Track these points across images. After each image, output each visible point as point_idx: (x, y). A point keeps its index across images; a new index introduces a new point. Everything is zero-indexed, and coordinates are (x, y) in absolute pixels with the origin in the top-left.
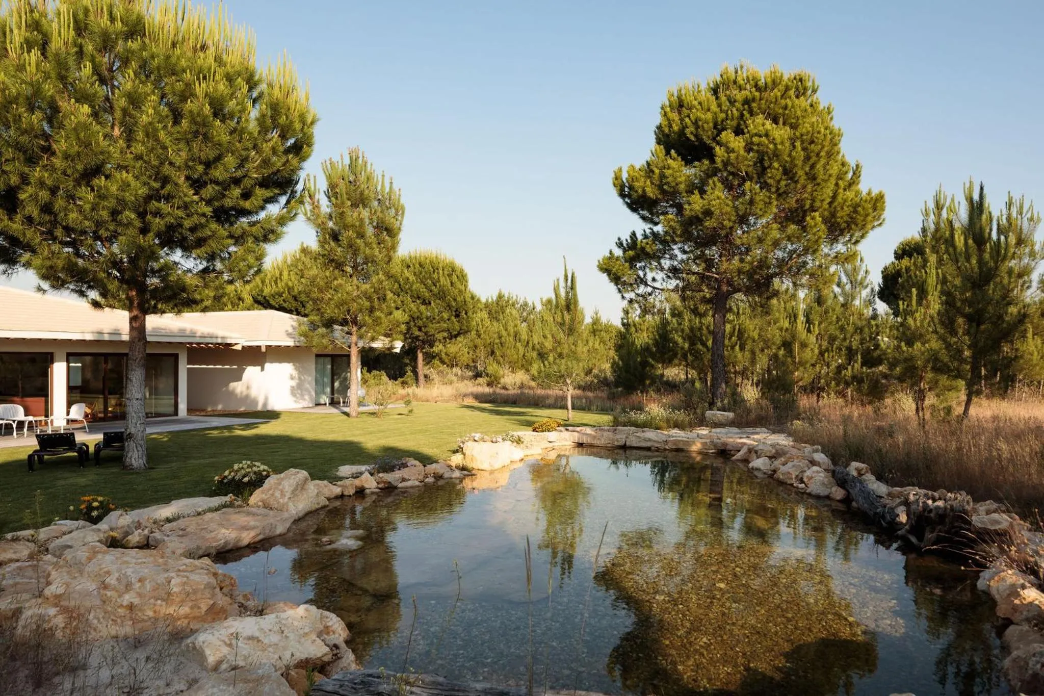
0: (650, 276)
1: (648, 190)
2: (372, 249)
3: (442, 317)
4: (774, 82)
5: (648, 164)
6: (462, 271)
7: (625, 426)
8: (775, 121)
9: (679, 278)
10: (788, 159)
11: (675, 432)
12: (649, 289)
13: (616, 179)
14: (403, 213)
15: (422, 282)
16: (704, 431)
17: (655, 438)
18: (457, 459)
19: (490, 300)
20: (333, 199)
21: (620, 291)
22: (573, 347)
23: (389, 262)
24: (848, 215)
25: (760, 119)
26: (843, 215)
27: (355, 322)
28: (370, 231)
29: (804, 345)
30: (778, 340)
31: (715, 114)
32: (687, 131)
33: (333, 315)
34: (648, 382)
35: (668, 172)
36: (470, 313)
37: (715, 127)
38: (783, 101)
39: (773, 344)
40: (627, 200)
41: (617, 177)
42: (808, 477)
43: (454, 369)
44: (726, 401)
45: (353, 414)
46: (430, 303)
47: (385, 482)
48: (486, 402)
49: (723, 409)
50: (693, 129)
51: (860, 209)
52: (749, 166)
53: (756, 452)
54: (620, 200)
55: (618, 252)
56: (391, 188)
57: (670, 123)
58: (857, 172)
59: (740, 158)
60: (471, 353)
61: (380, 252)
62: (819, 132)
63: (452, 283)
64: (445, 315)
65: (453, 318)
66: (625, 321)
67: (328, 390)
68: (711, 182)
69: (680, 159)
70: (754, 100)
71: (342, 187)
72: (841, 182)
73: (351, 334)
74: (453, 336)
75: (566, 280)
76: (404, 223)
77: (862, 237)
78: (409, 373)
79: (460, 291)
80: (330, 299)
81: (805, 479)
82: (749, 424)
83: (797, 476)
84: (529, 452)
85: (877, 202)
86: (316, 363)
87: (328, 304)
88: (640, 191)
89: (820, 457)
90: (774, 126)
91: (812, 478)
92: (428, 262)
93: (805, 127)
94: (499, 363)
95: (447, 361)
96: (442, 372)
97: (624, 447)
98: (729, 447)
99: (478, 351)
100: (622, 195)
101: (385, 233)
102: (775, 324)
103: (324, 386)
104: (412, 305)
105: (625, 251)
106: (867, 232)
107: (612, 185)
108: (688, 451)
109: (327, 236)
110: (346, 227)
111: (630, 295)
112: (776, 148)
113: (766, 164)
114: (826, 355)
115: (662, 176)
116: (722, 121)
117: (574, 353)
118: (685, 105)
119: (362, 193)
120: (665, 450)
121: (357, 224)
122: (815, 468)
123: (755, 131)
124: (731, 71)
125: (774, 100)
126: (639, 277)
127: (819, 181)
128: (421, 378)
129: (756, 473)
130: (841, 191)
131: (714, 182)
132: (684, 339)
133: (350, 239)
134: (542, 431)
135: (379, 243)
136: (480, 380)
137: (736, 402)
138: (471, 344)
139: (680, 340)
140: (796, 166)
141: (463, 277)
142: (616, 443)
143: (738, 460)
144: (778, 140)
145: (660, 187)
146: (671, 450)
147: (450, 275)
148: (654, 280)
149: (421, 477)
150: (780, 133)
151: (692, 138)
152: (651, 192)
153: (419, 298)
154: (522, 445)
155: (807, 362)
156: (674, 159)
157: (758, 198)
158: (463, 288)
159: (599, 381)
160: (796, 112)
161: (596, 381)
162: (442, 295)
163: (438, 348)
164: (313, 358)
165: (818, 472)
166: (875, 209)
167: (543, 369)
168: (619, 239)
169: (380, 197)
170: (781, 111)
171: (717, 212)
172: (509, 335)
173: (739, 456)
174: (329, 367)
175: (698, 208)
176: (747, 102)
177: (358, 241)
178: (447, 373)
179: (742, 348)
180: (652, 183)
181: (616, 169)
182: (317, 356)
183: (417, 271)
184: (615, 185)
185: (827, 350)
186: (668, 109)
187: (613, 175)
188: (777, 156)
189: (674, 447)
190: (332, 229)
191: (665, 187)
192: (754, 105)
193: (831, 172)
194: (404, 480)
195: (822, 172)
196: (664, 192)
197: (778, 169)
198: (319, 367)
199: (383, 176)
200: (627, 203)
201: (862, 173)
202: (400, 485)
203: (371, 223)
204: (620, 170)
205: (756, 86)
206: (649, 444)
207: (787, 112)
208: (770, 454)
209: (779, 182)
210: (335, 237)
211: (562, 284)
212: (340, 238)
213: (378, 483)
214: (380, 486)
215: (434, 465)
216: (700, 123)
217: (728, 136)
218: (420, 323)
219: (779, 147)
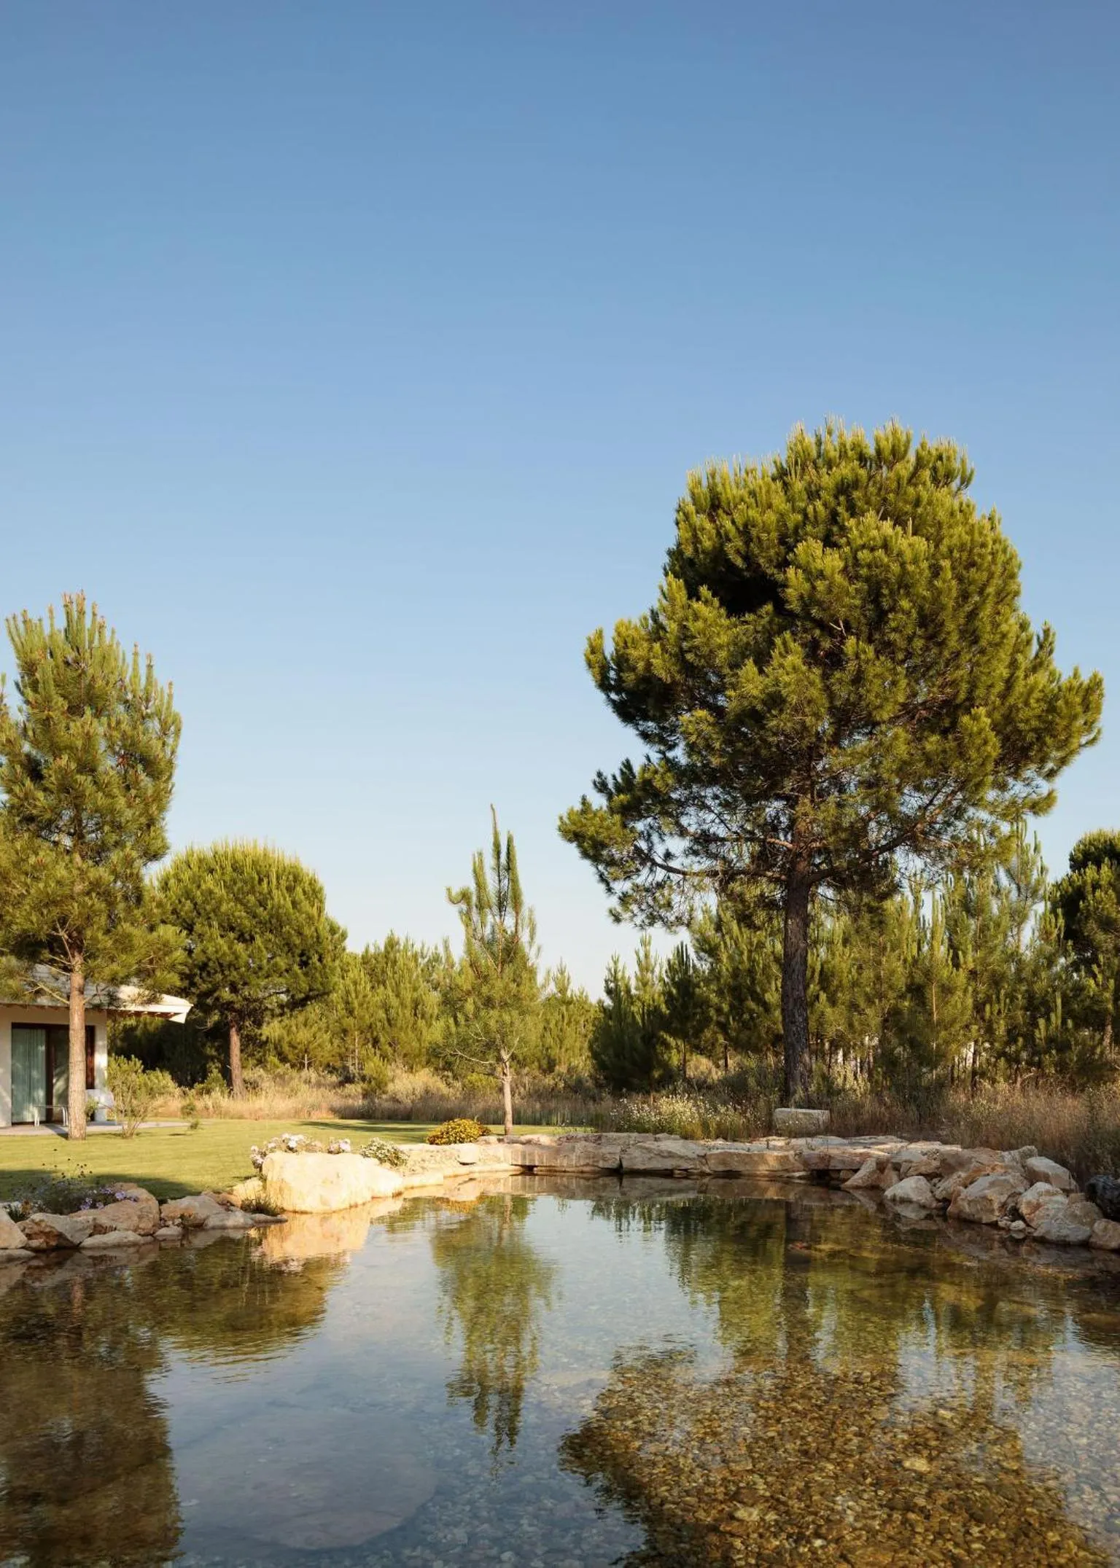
0: (659, 850)
1: (656, 662)
2: (109, 795)
3: (276, 965)
4: (894, 452)
5: (654, 615)
6: (312, 882)
7: (619, 1130)
8: (899, 521)
9: (715, 856)
10: (927, 594)
11: (720, 1145)
12: (660, 874)
13: (593, 652)
14: (178, 731)
15: (237, 900)
16: (778, 1142)
17: (683, 1152)
18: (247, 1191)
19: (372, 950)
20: (29, 691)
21: (603, 879)
22: (513, 986)
23: (149, 826)
24: (1039, 717)
25: (870, 518)
26: (1029, 715)
27: (77, 945)
28: (108, 764)
29: (947, 990)
30: (901, 982)
31: (782, 515)
32: (729, 547)
33: (27, 926)
34: (656, 1074)
35: (694, 627)
36: (328, 960)
37: (782, 541)
38: (911, 490)
39: (891, 987)
40: (613, 696)
41: (594, 649)
42: (1029, 1203)
43: (305, 1073)
44: (813, 1088)
45: (75, 1133)
46: (252, 938)
47: (47, 1234)
48: (352, 1118)
49: (809, 1104)
50: (739, 543)
51: (1060, 703)
52: (852, 607)
53: (897, 1167)
54: (601, 696)
55: (599, 802)
56: (149, 677)
57: (695, 535)
58: (1046, 644)
59: (835, 590)
60: (336, 1042)
61: (130, 806)
62: (983, 545)
63: (294, 904)
64: (282, 962)
65: (296, 968)
66: (612, 985)
67: (41, 1094)
68: (778, 641)
69: (716, 602)
70: (856, 484)
71: (47, 669)
72: (1020, 657)
73: (70, 971)
74: (297, 1004)
75: (498, 853)
76: (179, 751)
77: (1063, 761)
78: (215, 1073)
79: (310, 918)
80: (21, 896)
81: (1024, 1210)
82: (860, 1131)
83: (1003, 1205)
84: (416, 1181)
85: (1089, 695)
86: (13, 1041)
87: (17, 904)
88: (641, 665)
89: (1041, 1164)
90: (899, 528)
91: (1038, 1206)
92: (249, 861)
93: (958, 534)
94: (384, 1057)
95: (290, 1057)
96: (281, 1077)
97: (618, 1173)
98: (835, 1165)
99: (348, 1039)
100: (604, 685)
101: (140, 767)
102: (893, 950)
103: (31, 1088)
104: (220, 941)
105: (610, 797)
106: (1072, 753)
107: (584, 664)
108: (752, 1176)
109: (18, 768)
110: (56, 750)
111: (622, 886)
112: (904, 571)
113: (885, 604)
114: (988, 1007)
115: (685, 634)
116: (796, 528)
117: (517, 998)
118: (724, 504)
119: (90, 686)
120: (703, 1174)
121: (79, 743)
122: (1041, 1186)
123: (860, 542)
124: (810, 440)
125: (894, 486)
126: (638, 850)
127: (983, 643)
128: (238, 1083)
129: (900, 1209)
130: (1021, 674)
131: (785, 643)
132: (720, 993)
133: (64, 773)
134: (449, 1143)
135: (128, 788)
136: (350, 1088)
137: (829, 1093)
138: (335, 1027)
139: (714, 998)
140: (943, 608)
141: (315, 894)
142: (601, 1164)
143: (857, 1188)
144: (908, 555)
145: (680, 656)
146: (717, 1175)
147: (290, 889)
148: (668, 855)
149: (147, 1225)
150: (910, 544)
151: (739, 562)
152: (663, 668)
153: (232, 929)
154: (402, 1168)
155: (954, 1021)
156: (706, 602)
157: (871, 671)
158: (315, 911)
159: (567, 1086)
160: (935, 515)
161: (562, 1085)
162: (275, 924)
163: (272, 1029)
164: (8, 1032)
165: (1048, 1193)
166: (1087, 709)
167: (453, 1029)
168: (600, 775)
169: (130, 697)
170: (908, 508)
171: (794, 699)
172: (403, 1005)
173: (856, 1179)
174: (42, 1048)
175: (755, 692)
176: (843, 489)
177: (80, 778)
178: (291, 1078)
179: (833, 1002)
180: (664, 650)
181: (592, 633)
182: (15, 1026)
183: (227, 878)
184: (590, 665)
185: (988, 1000)
186: (691, 508)
187: (585, 646)
188: (907, 587)
189: (721, 1168)
190: (28, 756)
191: (690, 657)
192: (856, 494)
193: (1004, 628)
194: (98, 1229)
195: (988, 628)
196: (688, 669)
197: (908, 613)
198: (21, 1048)
199: (136, 654)
200: (613, 702)
201: (1057, 646)
202: (88, 1242)
203: (111, 747)
204: (600, 634)
205: (862, 458)
206: (668, 1164)
207: (920, 510)
208: (929, 1170)
209: (910, 639)
210: (35, 772)
211: (489, 862)
212: (44, 772)
213: (29, 1236)
214: (35, 1243)
215: (186, 1202)
216: (754, 532)
217: (810, 549)
218: (234, 975)
219: (911, 568)
